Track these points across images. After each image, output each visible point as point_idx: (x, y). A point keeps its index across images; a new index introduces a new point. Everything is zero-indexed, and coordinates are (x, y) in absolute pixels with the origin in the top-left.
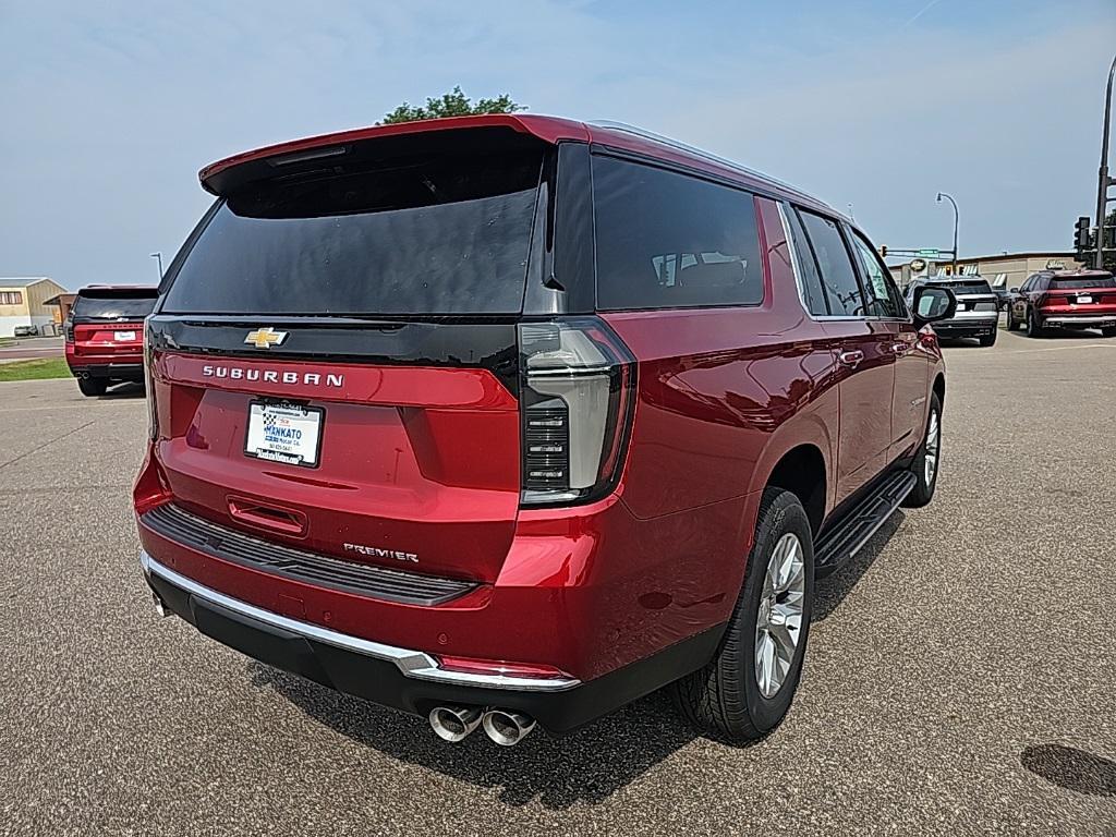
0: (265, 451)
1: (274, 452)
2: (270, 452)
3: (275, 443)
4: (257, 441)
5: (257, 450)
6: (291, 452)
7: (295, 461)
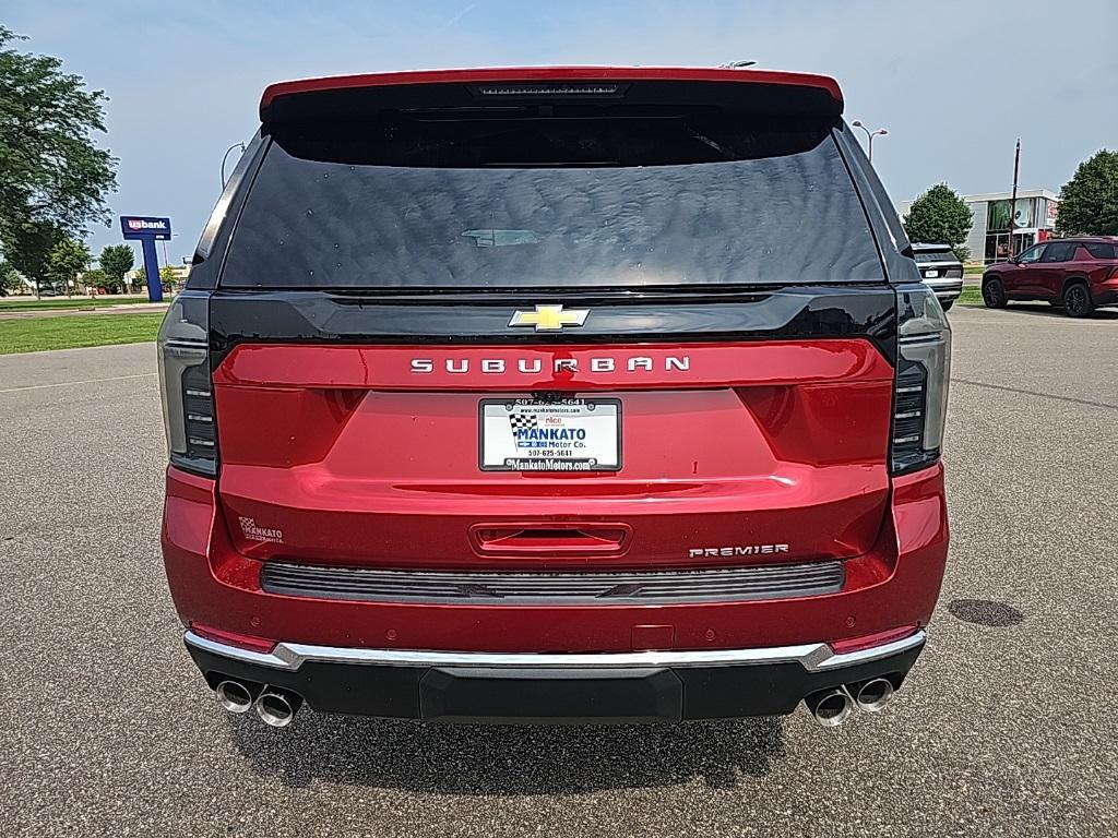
2: (535, 461)
3: (541, 449)
5: (506, 460)
6: (574, 456)
7: (586, 466)
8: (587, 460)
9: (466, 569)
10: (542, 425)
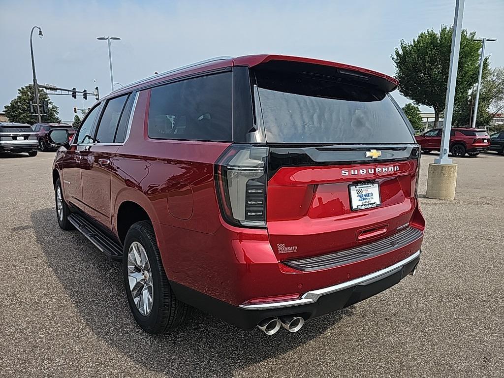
0: (362, 206)
1: (366, 205)
2: (364, 205)
3: (365, 201)
4: (356, 203)
5: (357, 206)
6: (371, 202)
7: (375, 205)
8: (374, 203)
9: (354, 247)
10: (364, 193)
